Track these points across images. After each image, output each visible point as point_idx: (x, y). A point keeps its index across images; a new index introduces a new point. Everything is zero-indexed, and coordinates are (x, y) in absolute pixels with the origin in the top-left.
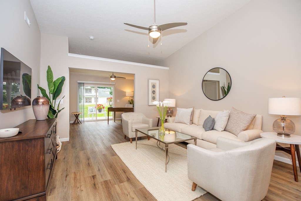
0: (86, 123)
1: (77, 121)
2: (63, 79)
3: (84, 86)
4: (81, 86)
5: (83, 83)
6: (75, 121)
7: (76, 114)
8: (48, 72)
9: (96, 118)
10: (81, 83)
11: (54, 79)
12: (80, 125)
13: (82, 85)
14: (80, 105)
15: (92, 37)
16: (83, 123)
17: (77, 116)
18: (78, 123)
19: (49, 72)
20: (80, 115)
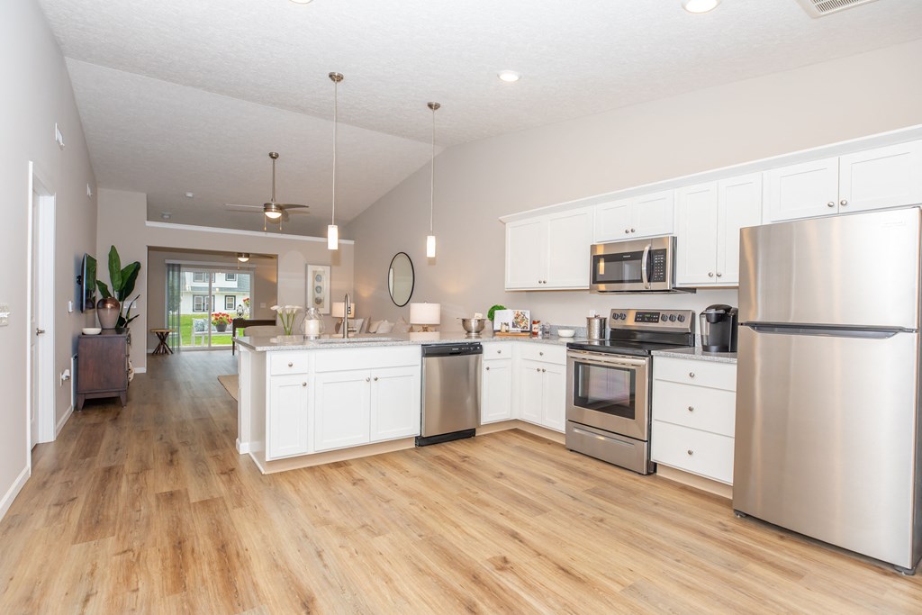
0: (183, 354)
1: (164, 348)
2: (137, 266)
3: (179, 271)
4: (173, 271)
5: (179, 266)
6: (159, 348)
7: (162, 333)
8: (110, 256)
9: (210, 345)
10: (173, 265)
11: (123, 267)
12: (170, 357)
13: (176, 268)
14: (170, 317)
15: (190, 195)
16: (176, 354)
17: (163, 337)
18: (166, 352)
19: (113, 257)
20: (170, 333)
